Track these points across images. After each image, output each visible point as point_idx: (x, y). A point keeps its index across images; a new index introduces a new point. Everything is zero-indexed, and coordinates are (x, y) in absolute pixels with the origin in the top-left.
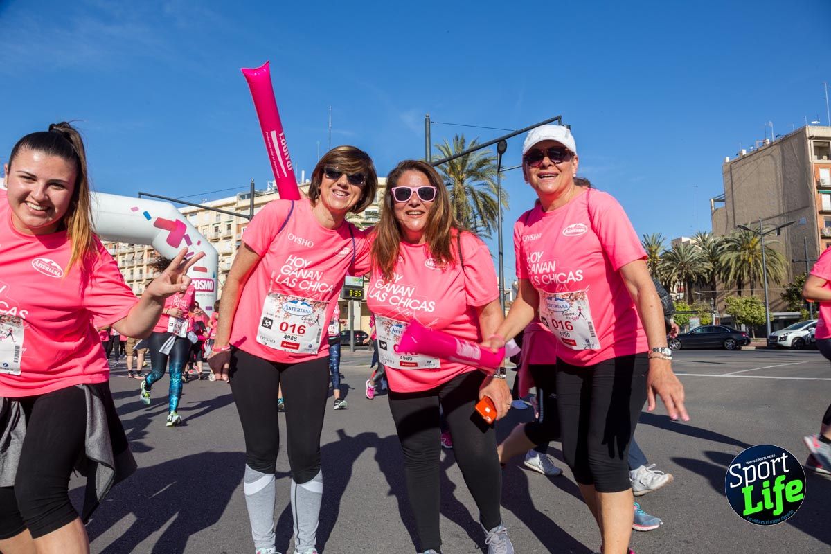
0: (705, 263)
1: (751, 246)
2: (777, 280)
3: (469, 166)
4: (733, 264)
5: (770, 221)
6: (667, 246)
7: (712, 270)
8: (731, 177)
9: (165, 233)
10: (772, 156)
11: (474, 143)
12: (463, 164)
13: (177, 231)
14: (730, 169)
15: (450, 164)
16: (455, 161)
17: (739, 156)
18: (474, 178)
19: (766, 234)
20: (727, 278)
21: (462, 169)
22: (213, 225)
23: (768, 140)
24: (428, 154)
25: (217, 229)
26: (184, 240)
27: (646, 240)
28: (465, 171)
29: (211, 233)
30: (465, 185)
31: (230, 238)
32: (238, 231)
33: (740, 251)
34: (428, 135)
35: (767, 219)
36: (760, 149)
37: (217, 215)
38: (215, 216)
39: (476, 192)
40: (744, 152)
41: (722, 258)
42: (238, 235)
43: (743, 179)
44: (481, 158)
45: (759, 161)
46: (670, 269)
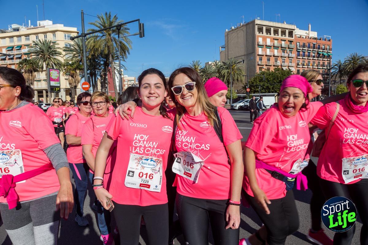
0: (216, 74)
1: (233, 67)
2: (241, 81)
4: (226, 74)
5: (241, 57)
6: (202, 66)
7: (218, 77)
8: (228, 38)
10: (243, 30)
14: (228, 34)
17: (231, 29)
18: (116, 33)
19: (238, 63)
20: (224, 80)
23: (242, 24)
27: (194, 63)
30: (111, 37)
33: (229, 69)
35: (240, 56)
36: (239, 27)
39: (117, 40)
40: (233, 28)
41: (222, 72)
43: (232, 39)
45: (238, 32)
46: (202, 76)
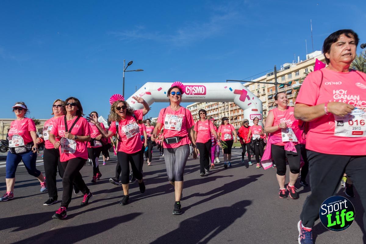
9: (238, 96)
13: (243, 95)
22: (257, 90)
25: (258, 92)
26: (247, 98)
29: (256, 93)
31: (265, 95)
32: (268, 91)
37: (258, 85)
38: (257, 85)
42: (268, 93)
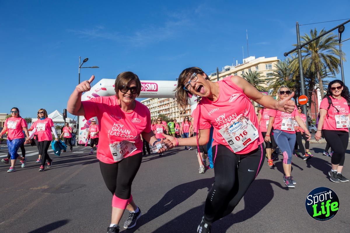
3: (320, 43)
11: (322, 31)
12: (317, 43)
15: (309, 44)
16: (312, 42)
18: (324, 49)
21: (317, 46)
24: (299, 41)
28: (318, 46)
30: (318, 53)
34: (298, 32)
39: (325, 56)
44: (327, 38)
